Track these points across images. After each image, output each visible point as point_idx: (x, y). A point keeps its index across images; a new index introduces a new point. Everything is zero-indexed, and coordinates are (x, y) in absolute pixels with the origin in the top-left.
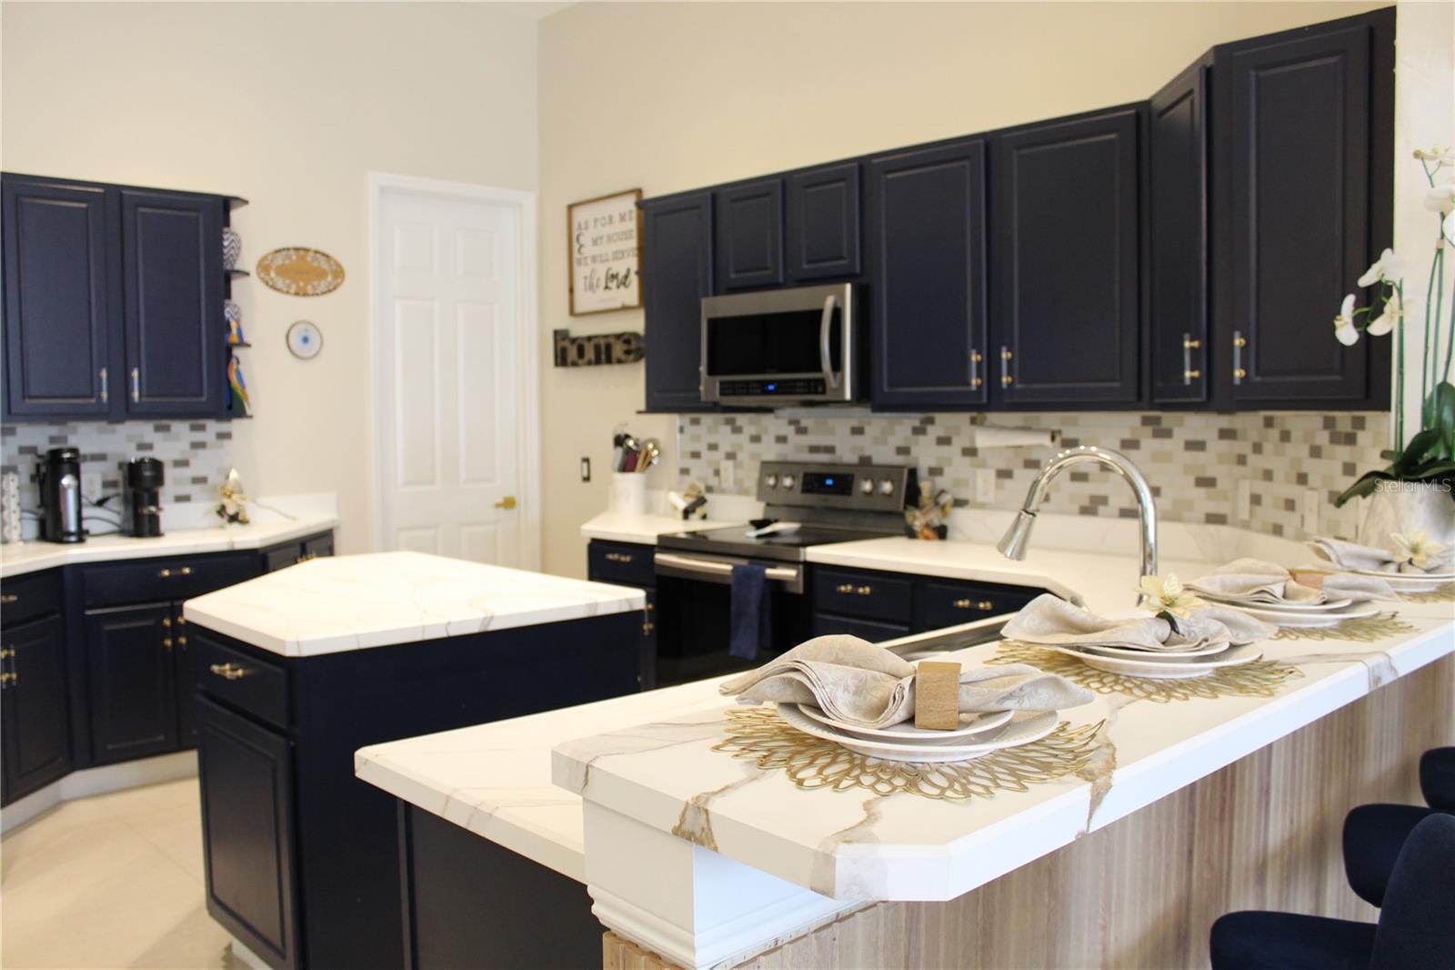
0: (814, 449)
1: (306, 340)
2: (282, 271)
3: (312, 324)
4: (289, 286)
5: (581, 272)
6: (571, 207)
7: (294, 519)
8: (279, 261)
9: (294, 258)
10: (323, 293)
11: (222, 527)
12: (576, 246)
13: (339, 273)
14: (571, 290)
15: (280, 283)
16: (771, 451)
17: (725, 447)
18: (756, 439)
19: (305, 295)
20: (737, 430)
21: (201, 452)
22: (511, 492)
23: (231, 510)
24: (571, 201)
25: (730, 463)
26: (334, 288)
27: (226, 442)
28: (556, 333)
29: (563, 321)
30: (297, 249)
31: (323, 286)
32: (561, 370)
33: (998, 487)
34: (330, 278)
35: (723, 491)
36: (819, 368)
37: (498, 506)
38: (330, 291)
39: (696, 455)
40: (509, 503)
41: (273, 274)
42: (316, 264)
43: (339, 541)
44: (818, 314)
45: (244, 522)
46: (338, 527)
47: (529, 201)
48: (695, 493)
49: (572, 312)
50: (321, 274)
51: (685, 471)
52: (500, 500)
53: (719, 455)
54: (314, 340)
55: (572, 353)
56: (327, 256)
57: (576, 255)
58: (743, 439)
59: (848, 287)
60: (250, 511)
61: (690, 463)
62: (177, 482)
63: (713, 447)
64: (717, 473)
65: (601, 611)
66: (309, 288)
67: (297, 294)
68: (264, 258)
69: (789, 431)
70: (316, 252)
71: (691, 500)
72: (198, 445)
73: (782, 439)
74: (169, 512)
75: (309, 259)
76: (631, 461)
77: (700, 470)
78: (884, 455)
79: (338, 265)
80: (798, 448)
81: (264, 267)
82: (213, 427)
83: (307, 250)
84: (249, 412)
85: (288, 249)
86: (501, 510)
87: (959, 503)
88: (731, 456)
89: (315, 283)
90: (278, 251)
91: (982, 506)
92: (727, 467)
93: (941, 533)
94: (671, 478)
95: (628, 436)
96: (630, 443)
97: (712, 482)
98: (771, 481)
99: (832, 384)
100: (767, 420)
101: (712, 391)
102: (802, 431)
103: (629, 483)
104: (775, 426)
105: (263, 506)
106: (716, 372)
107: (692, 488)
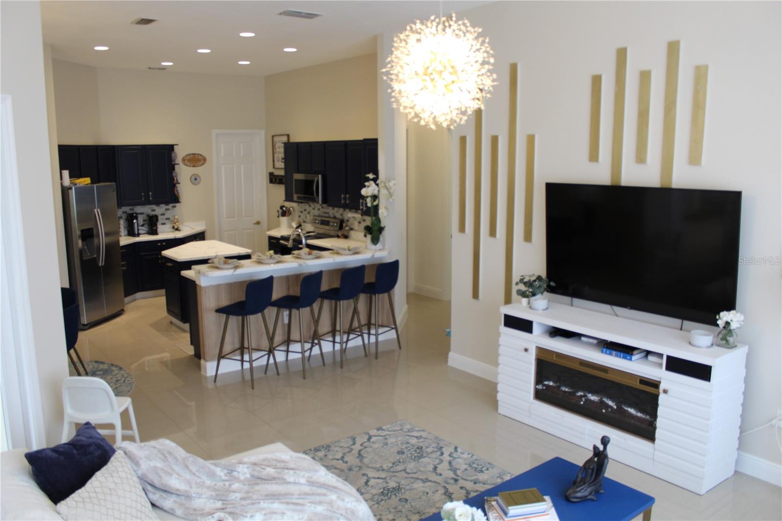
0: (325, 213)
1: (196, 179)
2: (189, 160)
3: (197, 175)
4: (191, 165)
5: (276, 156)
6: (273, 136)
7: (193, 229)
8: (188, 158)
9: (192, 156)
10: (200, 166)
11: (173, 232)
12: (274, 148)
13: (205, 160)
14: (274, 161)
15: (188, 164)
16: (317, 212)
17: (308, 211)
18: (314, 209)
19: (195, 167)
20: (310, 206)
21: (168, 211)
22: (259, 220)
23: (176, 227)
24: (273, 134)
26: (204, 164)
27: (175, 209)
28: (270, 173)
29: (271, 170)
30: (193, 154)
31: (200, 164)
32: (271, 185)
33: (358, 226)
34: (202, 161)
35: (307, 223)
36: (313, 194)
37: (255, 224)
38: (202, 165)
39: (302, 212)
40: (258, 223)
41: (186, 162)
42: (198, 158)
43: (207, 235)
44: (313, 181)
45: (179, 230)
46: (206, 231)
47: (263, 132)
49: (274, 167)
50: (200, 160)
51: (299, 216)
52: (255, 222)
53: (306, 212)
54: (198, 180)
55: (274, 180)
56: (201, 155)
57: (275, 151)
58: (311, 208)
59: (320, 176)
60: (181, 227)
61: (301, 214)
62: (162, 219)
63: (305, 210)
64: (306, 217)
65: (241, 254)
66: (196, 165)
67: (193, 166)
68: (183, 157)
69: (320, 207)
70: (198, 154)
71: (298, 225)
72: (167, 209)
73: (319, 209)
74: (160, 228)
75: (196, 156)
76: (284, 214)
77: (303, 216)
78: (338, 216)
79: (204, 157)
80: (322, 212)
81: (183, 160)
82: (171, 205)
83: (195, 154)
84: (180, 201)
85: (189, 154)
86: (256, 225)
87: (352, 229)
88: (309, 213)
89: (198, 163)
90: (187, 155)
91: (356, 230)
92: (308, 216)
93: (346, 237)
94: (297, 218)
95: (284, 206)
96: (284, 208)
97: (305, 220)
98: (314, 221)
99: (317, 199)
100: (316, 204)
101: (295, 198)
102: (323, 208)
103: (284, 220)
104: (318, 206)
105: (185, 226)
106: (296, 193)
107: (299, 222)
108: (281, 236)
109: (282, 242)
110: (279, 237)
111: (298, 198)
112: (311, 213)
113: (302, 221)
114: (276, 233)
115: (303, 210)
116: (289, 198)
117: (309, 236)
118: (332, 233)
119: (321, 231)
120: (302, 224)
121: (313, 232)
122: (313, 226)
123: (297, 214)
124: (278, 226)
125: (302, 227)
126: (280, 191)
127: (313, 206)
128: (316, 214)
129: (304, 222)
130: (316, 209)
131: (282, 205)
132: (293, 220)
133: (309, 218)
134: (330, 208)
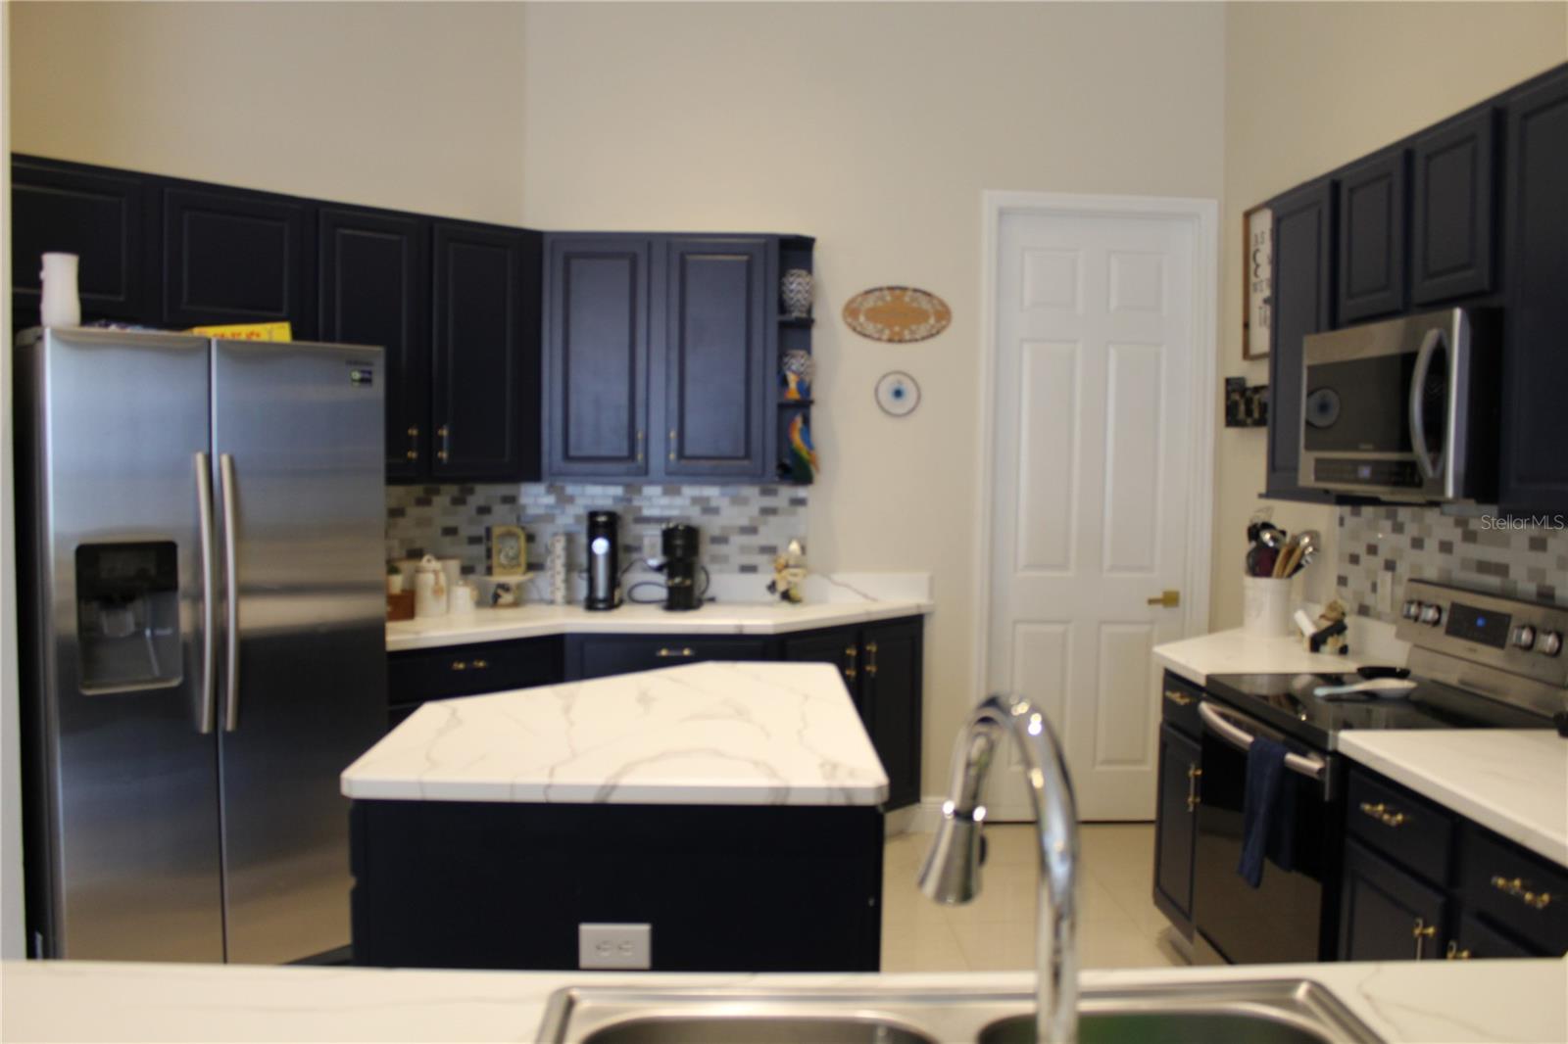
0: (1483, 567)
1: (898, 393)
2: (873, 315)
3: (907, 374)
4: (881, 331)
6: (1250, 214)
7: (874, 600)
8: (870, 302)
9: (888, 298)
10: (924, 338)
11: (770, 604)
12: (1253, 266)
13: (943, 314)
14: (1246, 326)
15: (870, 328)
16: (1432, 563)
17: (1384, 553)
18: (1417, 543)
19: (901, 341)
20: (1398, 528)
21: (772, 519)
22: (1172, 586)
23: (781, 587)
24: (1249, 207)
25: (1388, 575)
26: (938, 332)
27: (801, 510)
28: (1228, 381)
29: (1236, 369)
30: (891, 289)
31: (923, 330)
32: (1233, 432)
34: (932, 321)
35: (1379, 617)
37: (1151, 602)
38: (932, 336)
39: (1354, 559)
40: (1170, 600)
41: (862, 319)
42: (915, 305)
44: (1412, 359)
45: (797, 601)
46: (930, 614)
48: (1334, 615)
49: (1246, 354)
50: (921, 316)
51: (1342, 581)
52: (1159, 595)
53: (1377, 562)
54: (910, 393)
55: (1240, 411)
56: (930, 295)
57: (1253, 279)
58: (1404, 541)
59: (1454, 316)
61: (1350, 570)
62: (744, 550)
63: (1372, 550)
64: (1373, 588)
66: (907, 335)
67: (890, 340)
68: (852, 301)
69: (1455, 535)
70: (916, 290)
71: (1326, 624)
72: (768, 511)
73: (1446, 547)
74: (721, 579)
75: (907, 299)
76: (1265, 563)
77: (1357, 577)
79: (942, 304)
80: (1465, 564)
81: (851, 311)
82: (787, 492)
83: (904, 289)
84: (815, 476)
85: (880, 289)
88: (1390, 566)
89: (914, 327)
90: (868, 292)
92: (1385, 579)
94: (1328, 590)
95: (1267, 526)
96: (1267, 536)
97: (1370, 600)
98: (1413, 610)
99: (1429, 472)
100: (1431, 516)
101: (1307, 477)
102: (1470, 537)
103: (1263, 591)
104: (1439, 526)
105: (837, 584)
106: (1309, 447)
107: (1332, 607)
108: (1210, 678)
109: (1207, 709)
110: (1202, 682)
111: (1323, 469)
112: (1403, 569)
113: (1348, 605)
114: (1198, 659)
115: (1361, 550)
116: (1281, 483)
117: (1371, 696)
118: (1519, 693)
119: (1451, 673)
120: (1348, 621)
121: (1403, 674)
122: (1400, 635)
123: (1332, 566)
124: (1222, 618)
125: (1349, 637)
126: (1252, 448)
127: (1412, 530)
128: (1431, 573)
129: (1364, 610)
130: (1431, 545)
131: (1262, 518)
132: (1309, 598)
133: (1389, 592)
134: (1520, 531)
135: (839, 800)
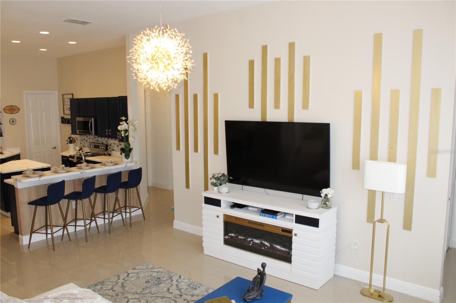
0: (97, 141)
1: (13, 122)
2: (8, 110)
3: (14, 119)
4: (9, 112)
5: (65, 107)
6: (63, 95)
7: (12, 152)
8: (7, 108)
9: (10, 107)
12: (64, 102)
13: (19, 109)
14: (64, 110)
15: (8, 112)
16: (91, 141)
17: (86, 140)
18: (89, 138)
19: (13, 114)
20: (87, 137)
22: (55, 146)
24: (63, 94)
25: (87, 142)
28: (61, 117)
29: (63, 115)
30: (10, 106)
32: (63, 124)
33: (117, 148)
34: (17, 110)
35: (86, 147)
36: (89, 130)
37: (52, 148)
38: (17, 112)
39: (82, 141)
40: (55, 148)
41: (6, 110)
42: (14, 108)
43: (21, 156)
44: (89, 122)
45: (3, 154)
46: (21, 154)
47: (57, 93)
48: (81, 147)
49: (64, 114)
50: (15, 110)
51: (81, 143)
52: (53, 147)
53: (85, 141)
54: (15, 121)
55: (64, 121)
56: (16, 106)
57: (64, 104)
58: (88, 138)
59: (93, 118)
60: (4, 152)
61: (82, 142)
63: (84, 139)
64: (85, 144)
65: (44, 168)
66: (13, 113)
67: (11, 114)
68: (5, 108)
69: (93, 137)
70: (14, 106)
71: (80, 148)
73: (93, 139)
75: (13, 107)
76: (71, 142)
78: (105, 142)
79: (18, 108)
80: (95, 140)
83: (12, 106)
84: (3, 135)
85: (9, 106)
86: (53, 149)
87: (113, 150)
88: (87, 141)
89: (14, 111)
91: (115, 151)
92: (86, 142)
93: (110, 155)
94: (79, 144)
95: (71, 137)
96: (71, 139)
97: (84, 145)
98: (90, 146)
99: (91, 133)
100: (91, 136)
101: (78, 132)
102: (95, 138)
103: (71, 146)
104: (92, 137)
105: (6, 151)
106: (78, 129)
107: (81, 146)
108: (70, 156)
109: (70, 159)
111: (80, 132)
112: (88, 141)
113: (82, 146)
114: (66, 154)
115: (83, 139)
116: (74, 132)
117: (87, 155)
118: (101, 153)
119: (95, 152)
120: (83, 148)
121: (90, 152)
122: (89, 149)
123: (79, 142)
124: (67, 149)
125: (83, 150)
126: (68, 128)
127: (89, 137)
128: (91, 142)
129: (84, 146)
130: (91, 138)
131: (70, 136)
132: (77, 146)
133: (87, 144)
134: (100, 138)
135: (48, 167)
